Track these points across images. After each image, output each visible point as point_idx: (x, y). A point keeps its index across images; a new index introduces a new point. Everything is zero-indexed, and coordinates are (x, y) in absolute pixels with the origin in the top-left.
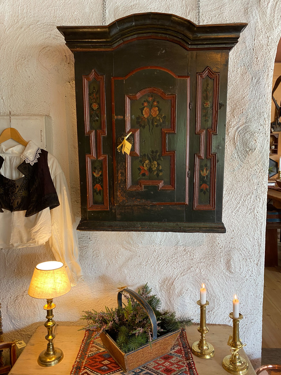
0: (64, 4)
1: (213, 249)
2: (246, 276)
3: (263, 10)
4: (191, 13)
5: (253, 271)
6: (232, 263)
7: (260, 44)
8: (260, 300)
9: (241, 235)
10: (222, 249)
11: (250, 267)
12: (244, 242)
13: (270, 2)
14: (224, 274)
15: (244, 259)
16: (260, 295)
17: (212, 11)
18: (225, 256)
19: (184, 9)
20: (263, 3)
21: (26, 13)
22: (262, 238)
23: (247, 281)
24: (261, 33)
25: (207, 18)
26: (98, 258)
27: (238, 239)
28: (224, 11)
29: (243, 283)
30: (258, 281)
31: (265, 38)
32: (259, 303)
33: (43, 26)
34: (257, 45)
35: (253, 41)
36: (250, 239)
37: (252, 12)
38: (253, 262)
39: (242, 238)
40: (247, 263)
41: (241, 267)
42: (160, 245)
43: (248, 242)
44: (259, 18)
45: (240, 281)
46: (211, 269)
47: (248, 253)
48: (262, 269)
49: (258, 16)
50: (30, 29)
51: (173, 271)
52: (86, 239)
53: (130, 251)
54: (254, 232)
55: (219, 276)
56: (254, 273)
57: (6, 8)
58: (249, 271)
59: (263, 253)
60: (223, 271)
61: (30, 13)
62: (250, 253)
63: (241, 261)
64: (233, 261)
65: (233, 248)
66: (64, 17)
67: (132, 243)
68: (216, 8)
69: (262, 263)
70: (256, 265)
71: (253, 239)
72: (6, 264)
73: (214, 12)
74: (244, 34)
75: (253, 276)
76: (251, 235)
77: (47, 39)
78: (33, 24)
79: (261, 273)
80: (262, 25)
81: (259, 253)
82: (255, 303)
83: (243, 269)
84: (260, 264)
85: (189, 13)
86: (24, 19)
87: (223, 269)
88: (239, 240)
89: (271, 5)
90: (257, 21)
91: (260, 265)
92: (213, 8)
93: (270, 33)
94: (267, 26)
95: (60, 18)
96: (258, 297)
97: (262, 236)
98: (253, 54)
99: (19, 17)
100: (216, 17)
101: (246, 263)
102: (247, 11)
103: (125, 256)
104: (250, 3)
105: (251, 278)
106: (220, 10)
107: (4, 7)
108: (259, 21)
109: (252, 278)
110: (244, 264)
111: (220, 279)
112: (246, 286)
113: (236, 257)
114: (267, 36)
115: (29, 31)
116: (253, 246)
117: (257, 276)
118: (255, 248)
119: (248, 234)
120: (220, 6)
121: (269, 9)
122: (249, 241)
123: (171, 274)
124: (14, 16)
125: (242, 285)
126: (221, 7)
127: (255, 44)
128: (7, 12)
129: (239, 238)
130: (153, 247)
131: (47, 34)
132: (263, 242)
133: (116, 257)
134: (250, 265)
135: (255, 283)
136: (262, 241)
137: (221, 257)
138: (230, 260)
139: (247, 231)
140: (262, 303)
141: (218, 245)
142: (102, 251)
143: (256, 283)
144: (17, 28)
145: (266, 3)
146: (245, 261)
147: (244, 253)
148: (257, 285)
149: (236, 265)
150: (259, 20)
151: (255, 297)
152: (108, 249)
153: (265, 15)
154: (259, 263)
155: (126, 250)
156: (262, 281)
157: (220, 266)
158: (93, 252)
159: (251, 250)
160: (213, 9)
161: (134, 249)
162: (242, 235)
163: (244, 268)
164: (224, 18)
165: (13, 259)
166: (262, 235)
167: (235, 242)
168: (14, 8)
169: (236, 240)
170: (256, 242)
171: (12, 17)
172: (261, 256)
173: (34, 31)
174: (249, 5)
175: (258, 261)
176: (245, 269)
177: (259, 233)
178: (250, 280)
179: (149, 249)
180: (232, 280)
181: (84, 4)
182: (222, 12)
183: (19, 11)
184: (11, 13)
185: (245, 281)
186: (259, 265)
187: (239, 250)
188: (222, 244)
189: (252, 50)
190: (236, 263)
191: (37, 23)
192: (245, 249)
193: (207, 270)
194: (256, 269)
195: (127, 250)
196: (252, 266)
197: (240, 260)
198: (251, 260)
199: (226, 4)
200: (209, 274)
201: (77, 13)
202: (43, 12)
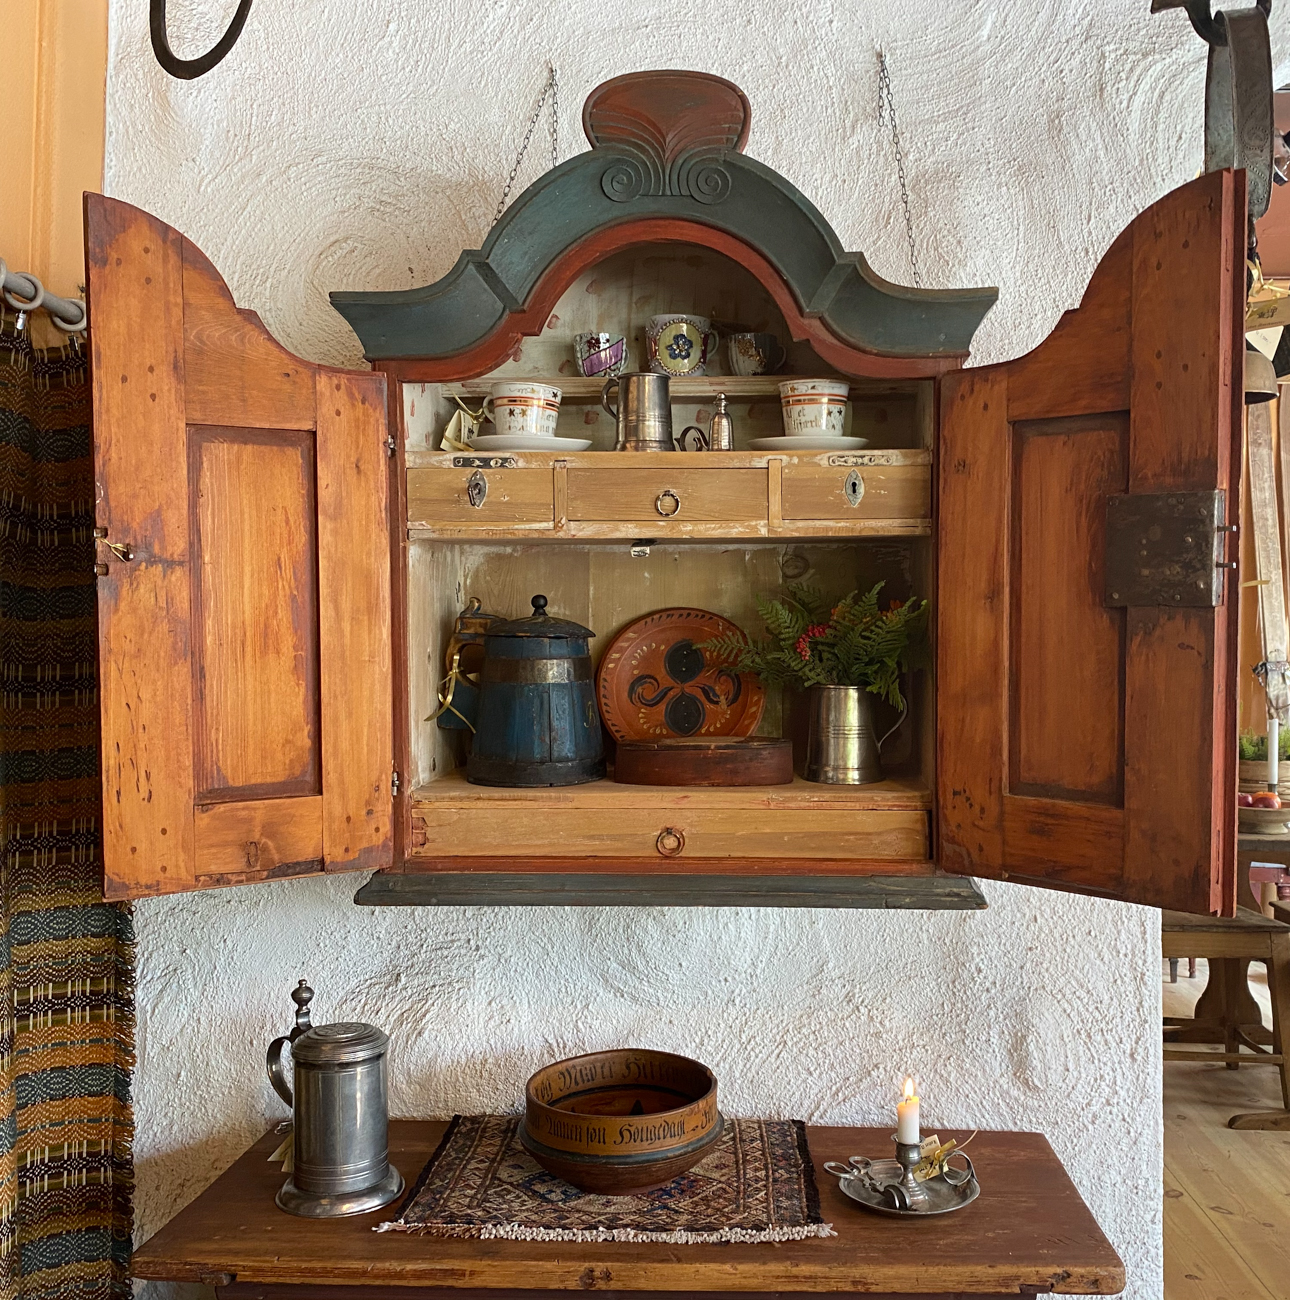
0: (412, 95)
1: (959, 991)
2: (1088, 1104)
3: (1114, 119)
4: (861, 128)
5: (1118, 1083)
6: (1032, 1047)
7: (1108, 233)
8: (1148, 1202)
9: (1065, 936)
10: (993, 991)
11: (1105, 1064)
12: (1080, 965)
13: (1139, 93)
14: (1004, 1094)
15: (1078, 1032)
16: (1150, 1182)
17: (935, 121)
18: (1007, 1021)
19: (838, 114)
20: (1114, 96)
21: (278, 124)
22: (1149, 951)
23: (1093, 1123)
24: (1111, 195)
25: (919, 144)
26: (510, 1026)
27: (1054, 952)
28: (977, 124)
29: (1081, 1134)
30: (1140, 1126)
31: (1127, 211)
32: (1148, 1217)
33: (334, 169)
34: (1100, 236)
35: (1085, 222)
36: (1100, 955)
37: (1076, 128)
38: (1114, 1044)
39: (1068, 950)
40: (1092, 1049)
41: (1071, 1066)
42: (751, 976)
43: (1093, 965)
44: (1100, 146)
45: (1069, 1126)
46: (953, 1075)
47: (1097, 1008)
48: (1152, 1074)
49: (1099, 140)
50: (289, 179)
51: (804, 1081)
52: (463, 951)
53: (635, 999)
54: (1115, 924)
55: (984, 1103)
56: (1123, 1093)
57: (207, 110)
58: (1103, 1083)
59: (1153, 1011)
60: (1001, 1082)
61: (291, 127)
62: (1103, 1008)
63: (1067, 1040)
64: (1037, 1041)
65: (1036, 989)
66: (412, 139)
67: (641, 968)
68: (949, 112)
69: (1152, 1051)
70: (1129, 1060)
71: (1114, 954)
72: (148, 1049)
73: (942, 126)
74: (1050, 199)
75: (1118, 1104)
76: (1103, 937)
77: (346, 214)
78: (299, 163)
79: (1151, 1091)
80: (1113, 170)
81: (1138, 1010)
82: (1130, 1218)
83: (1076, 1074)
84: (1142, 1054)
85: (853, 127)
86: (269, 147)
87: (998, 1073)
88: (1058, 958)
89: (1144, 103)
90: (1096, 157)
91: (1146, 1060)
92: (939, 111)
93: (1142, 195)
94: (1133, 173)
95: (399, 142)
96: (1140, 1193)
97: (1146, 942)
98: (1085, 268)
99: (252, 138)
100: (949, 142)
101: (1089, 1050)
102: (1057, 122)
103: (615, 1022)
104: (1068, 97)
105: (1111, 1113)
106: (964, 119)
107: (202, 106)
108: (1102, 155)
109: (1115, 1110)
110: (1081, 1053)
111: (987, 1116)
112: (1094, 1146)
113: (1048, 1027)
114: (1132, 206)
115: (285, 186)
116: (1116, 981)
117: (1135, 1105)
118: (1122, 989)
119: (1093, 933)
120: (962, 107)
121: (1136, 115)
122: (1098, 962)
123: (794, 1093)
124: (236, 135)
125: (1075, 1140)
126: (965, 109)
127: (1090, 233)
128: (210, 121)
129: (1060, 949)
130: (723, 983)
131: (348, 196)
132: (1151, 967)
133: (580, 1024)
134: (1105, 1059)
135: (1129, 1133)
136: (1150, 960)
137: (989, 1027)
138: (1024, 1037)
139: (1090, 921)
140: (1160, 1216)
141: (976, 975)
142: (525, 1001)
143: (1132, 1134)
144: (243, 177)
145: (1126, 97)
146: (1085, 1042)
147: (1081, 1009)
148: (1135, 1143)
149: (1048, 1057)
150: (1101, 153)
151: (1131, 1192)
152: (546, 992)
153: (1122, 135)
154: (1140, 1050)
155: (618, 995)
156: (1157, 1123)
157: (986, 1061)
158: (490, 1003)
159: (1106, 998)
160: (939, 116)
161: (651, 991)
162: (1071, 939)
163: (1082, 1070)
164: (978, 145)
165: (177, 1030)
166: (1147, 936)
167: (1041, 964)
168: (238, 107)
169: (1048, 955)
170: (1127, 966)
171: (227, 138)
172: (1146, 1021)
173: (303, 188)
174: (1065, 104)
175: (1137, 1043)
176: (1084, 1075)
177: (1137, 931)
178: (1109, 1121)
179: (710, 992)
180: (1034, 1120)
181: (484, 97)
182: (970, 125)
183: (254, 118)
184: (225, 124)
185: (1086, 1123)
186: (1139, 1058)
187: (1059, 997)
188: (994, 972)
189: (1083, 254)
190: (1049, 1049)
191: (315, 161)
192: (1082, 993)
193: (938, 1077)
194: (1127, 1073)
195: (623, 996)
196: (1114, 1063)
197: (1065, 1036)
198: (1109, 1037)
199: (983, 99)
200: (943, 1096)
201: (459, 125)
202: (337, 123)
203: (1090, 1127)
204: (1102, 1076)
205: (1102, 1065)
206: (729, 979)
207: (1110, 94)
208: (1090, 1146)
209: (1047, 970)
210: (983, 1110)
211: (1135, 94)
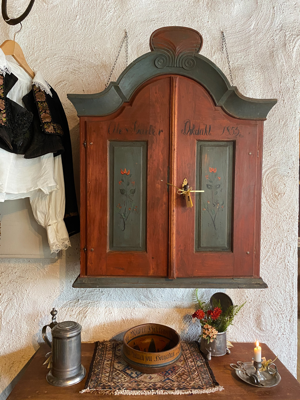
0: (84, 38)
1: (241, 303)
2: (278, 335)
3: (289, 54)
4: (217, 54)
5: (286, 328)
6: (262, 319)
7: (286, 87)
8: (293, 362)
9: (271, 287)
10: (251, 303)
11: (282, 323)
12: (275, 295)
13: (296, 47)
14: (254, 332)
15: (275, 314)
16: (294, 356)
17: (237, 52)
18: (255, 311)
19: (210, 49)
20: (289, 47)
21: (43, 45)
22: (294, 291)
23: (279, 340)
24: (287, 76)
25: (233, 59)
26: (112, 314)
28: (249, 54)
29: (275, 343)
30: (291, 340)
31: (291, 81)
32: (293, 366)
33: (60, 59)
34: (284, 88)
35: (280, 83)
36: (281, 292)
37: (278, 56)
38: (285, 317)
39: (272, 291)
40: (279, 319)
41: (273, 324)
42: (182, 299)
43: (279, 295)
44: (284, 62)
45: (272, 341)
46: (239, 327)
47: (280, 307)
48: (295, 326)
49: (284, 60)
50: (46, 62)
51: (197, 329)
52: (98, 293)
53: (148, 306)
54: (285, 284)
55: (248, 334)
56: (287, 331)
57: (21, 40)
58: (282, 329)
59: (295, 308)
60: (253, 328)
61: (47, 46)
62: (282, 307)
63: (272, 317)
64: (264, 317)
65: (263, 302)
66: (84, 51)
67: (150, 297)
68: (242, 50)
69: (295, 319)
70: (289, 322)
71: (285, 292)
72: (2, 323)
73: (239, 54)
74: (270, 76)
75: (286, 334)
76: (282, 287)
77: (64, 73)
78: (49, 57)
79: (295, 331)
80: (288, 69)
81: (291, 308)
82: (288, 366)
83: (274, 326)
84: (292, 320)
85: (214, 53)
86: (40, 52)
87: (252, 326)
88: (269, 293)
89: (297, 50)
90: (283, 65)
91: (293, 322)
92: (239, 49)
93: (296, 76)
94: (293, 70)
95: (80, 52)
96: (291, 359)
97: (293, 288)
98: (279, 97)
99: (35, 49)
100: (242, 59)
102: (272, 54)
103: (142, 313)
104: (275, 47)
105: (284, 337)
106: (246, 52)
107: (19, 38)
108: (285, 64)
109: (285, 336)
110: (276, 320)
111: (249, 338)
113: (267, 312)
114: (293, 79)
115: (45, 64)
116: (285, 300)
117: (290, 335)
118: (287, 302)
119: (279, 286)
120: (245, 49)
121: (295, 53)
122: (280, 294)
123: (194, 332)
124: (30, 48)
125: (274, 345)
126: (246, 49)
127: (281, 87)
128: (22, 43)
129: (270, 291)
130: (174, 301)
131: (64, 68)
132: (295, 296)
133: (132, 314)
134: (282, 322)
135: (288, 342)
136: (294, 293)
137: (250, 313)
138: (260, 316)
139: (278, 283)
140: (296, 365)
141: (246, 298)
142: (116, 307)
143: (289, 343)
144: (32, 61)
145: (292, 47)
146: (277, 317)
147: (276, 308)
148: (290, 345)
149: (267, 321)
150: (284, 64)
151: (289, 359)
152: (122, 304)
153: (291, 59)
154: (292, 319)
155: (143, 305)
156: (296, 339)
157: (249, 323)
158: (106, 308)
159: (283, 305)
160: (239, 51)
161: (153, 304)
162: (273, 288)
163: (276, 325)
164: (250, 60)
165: (11, 317)
166: (294, 287)
167: (265, 295)
168: (30, 39)
169: (266, 292)
170: (288, 295)
171: (27, 49)
172: (293, 311)
173: (51, 65)
174: (275, 49)
175: (291, 317)
177: (291, 285)
178: (283, 339)
179: (170, 304)
180: (262, 339)
181: (105, 40)
182: (248, 54)
183: (35, 43)
184: (26, 44)
185: (277, 340)
186: (291, 321)
187: (270, 304)
188: (251, 297)
189: (279, 93)
190: (267, 319)
191: (54, 56)
192: (276, 303)
193: (235, 327)
194: (288, 326)
195: (145, 305)
196: (284, 323)
197: (271, 316)
198: (283, 316)
199: (251, 47)
200: (237, 333)
201: (98, 48)
202: (61, 46)
203: (278, 341)
204: (281, 327)
205: (281, 323)
206: (176, 300)
207: (288, 47)
208: (278, 346)
209: (266, 297)
210: (248, 337)
211: (295, 47)
